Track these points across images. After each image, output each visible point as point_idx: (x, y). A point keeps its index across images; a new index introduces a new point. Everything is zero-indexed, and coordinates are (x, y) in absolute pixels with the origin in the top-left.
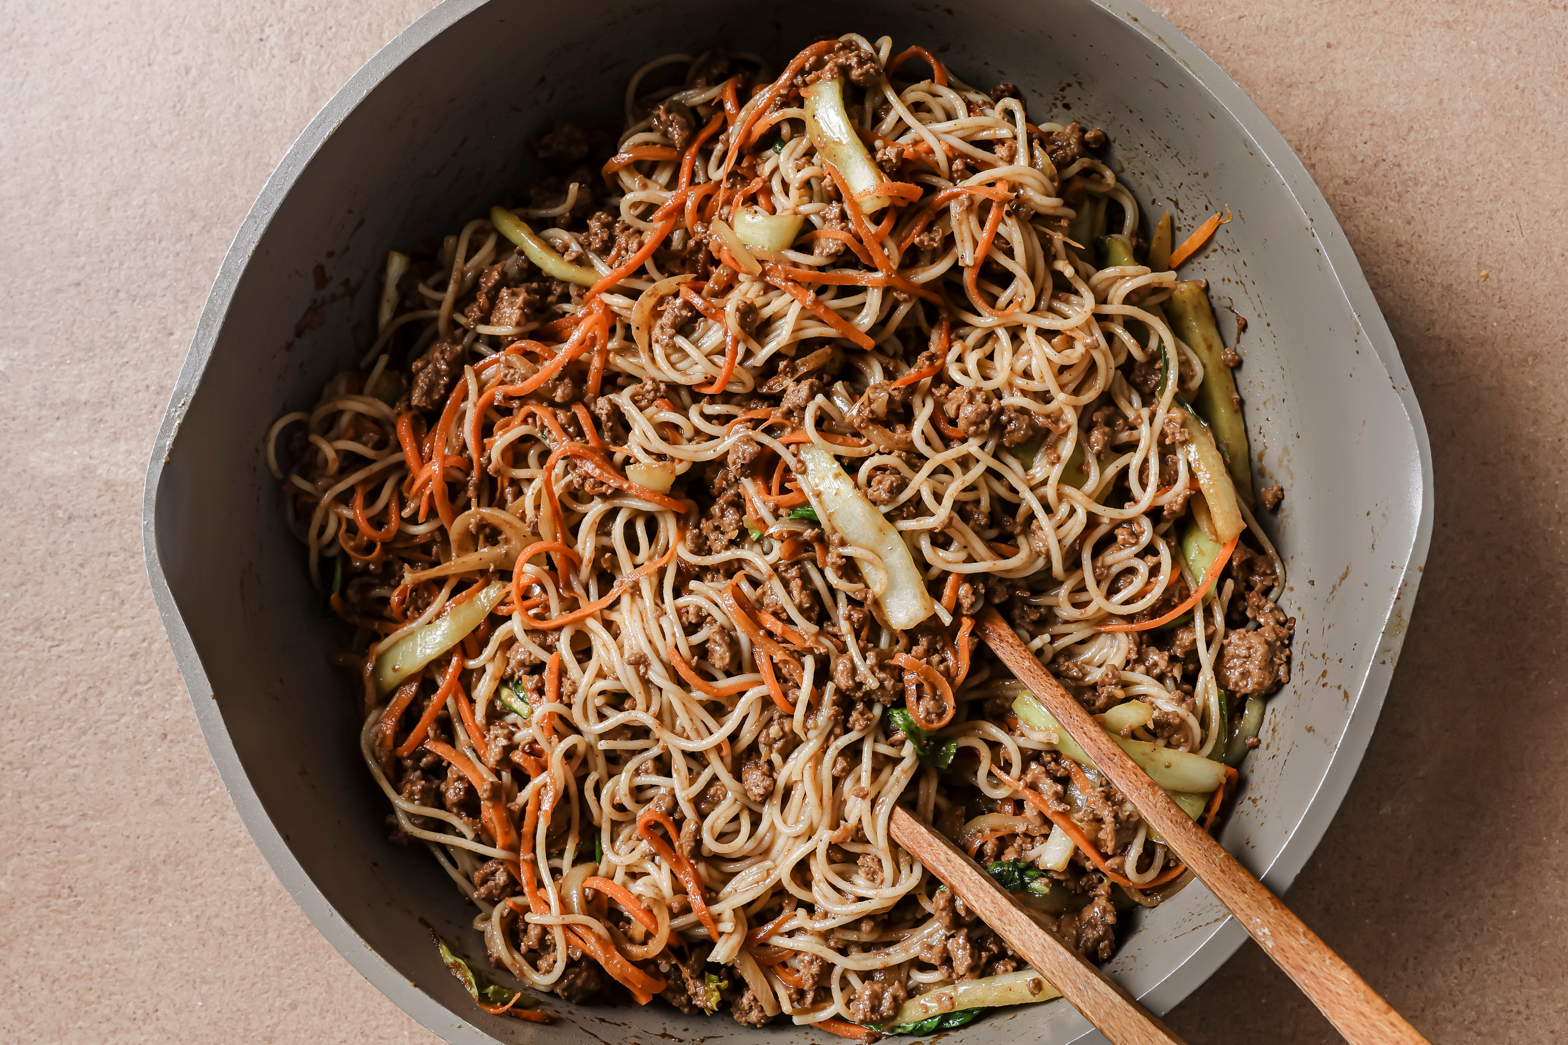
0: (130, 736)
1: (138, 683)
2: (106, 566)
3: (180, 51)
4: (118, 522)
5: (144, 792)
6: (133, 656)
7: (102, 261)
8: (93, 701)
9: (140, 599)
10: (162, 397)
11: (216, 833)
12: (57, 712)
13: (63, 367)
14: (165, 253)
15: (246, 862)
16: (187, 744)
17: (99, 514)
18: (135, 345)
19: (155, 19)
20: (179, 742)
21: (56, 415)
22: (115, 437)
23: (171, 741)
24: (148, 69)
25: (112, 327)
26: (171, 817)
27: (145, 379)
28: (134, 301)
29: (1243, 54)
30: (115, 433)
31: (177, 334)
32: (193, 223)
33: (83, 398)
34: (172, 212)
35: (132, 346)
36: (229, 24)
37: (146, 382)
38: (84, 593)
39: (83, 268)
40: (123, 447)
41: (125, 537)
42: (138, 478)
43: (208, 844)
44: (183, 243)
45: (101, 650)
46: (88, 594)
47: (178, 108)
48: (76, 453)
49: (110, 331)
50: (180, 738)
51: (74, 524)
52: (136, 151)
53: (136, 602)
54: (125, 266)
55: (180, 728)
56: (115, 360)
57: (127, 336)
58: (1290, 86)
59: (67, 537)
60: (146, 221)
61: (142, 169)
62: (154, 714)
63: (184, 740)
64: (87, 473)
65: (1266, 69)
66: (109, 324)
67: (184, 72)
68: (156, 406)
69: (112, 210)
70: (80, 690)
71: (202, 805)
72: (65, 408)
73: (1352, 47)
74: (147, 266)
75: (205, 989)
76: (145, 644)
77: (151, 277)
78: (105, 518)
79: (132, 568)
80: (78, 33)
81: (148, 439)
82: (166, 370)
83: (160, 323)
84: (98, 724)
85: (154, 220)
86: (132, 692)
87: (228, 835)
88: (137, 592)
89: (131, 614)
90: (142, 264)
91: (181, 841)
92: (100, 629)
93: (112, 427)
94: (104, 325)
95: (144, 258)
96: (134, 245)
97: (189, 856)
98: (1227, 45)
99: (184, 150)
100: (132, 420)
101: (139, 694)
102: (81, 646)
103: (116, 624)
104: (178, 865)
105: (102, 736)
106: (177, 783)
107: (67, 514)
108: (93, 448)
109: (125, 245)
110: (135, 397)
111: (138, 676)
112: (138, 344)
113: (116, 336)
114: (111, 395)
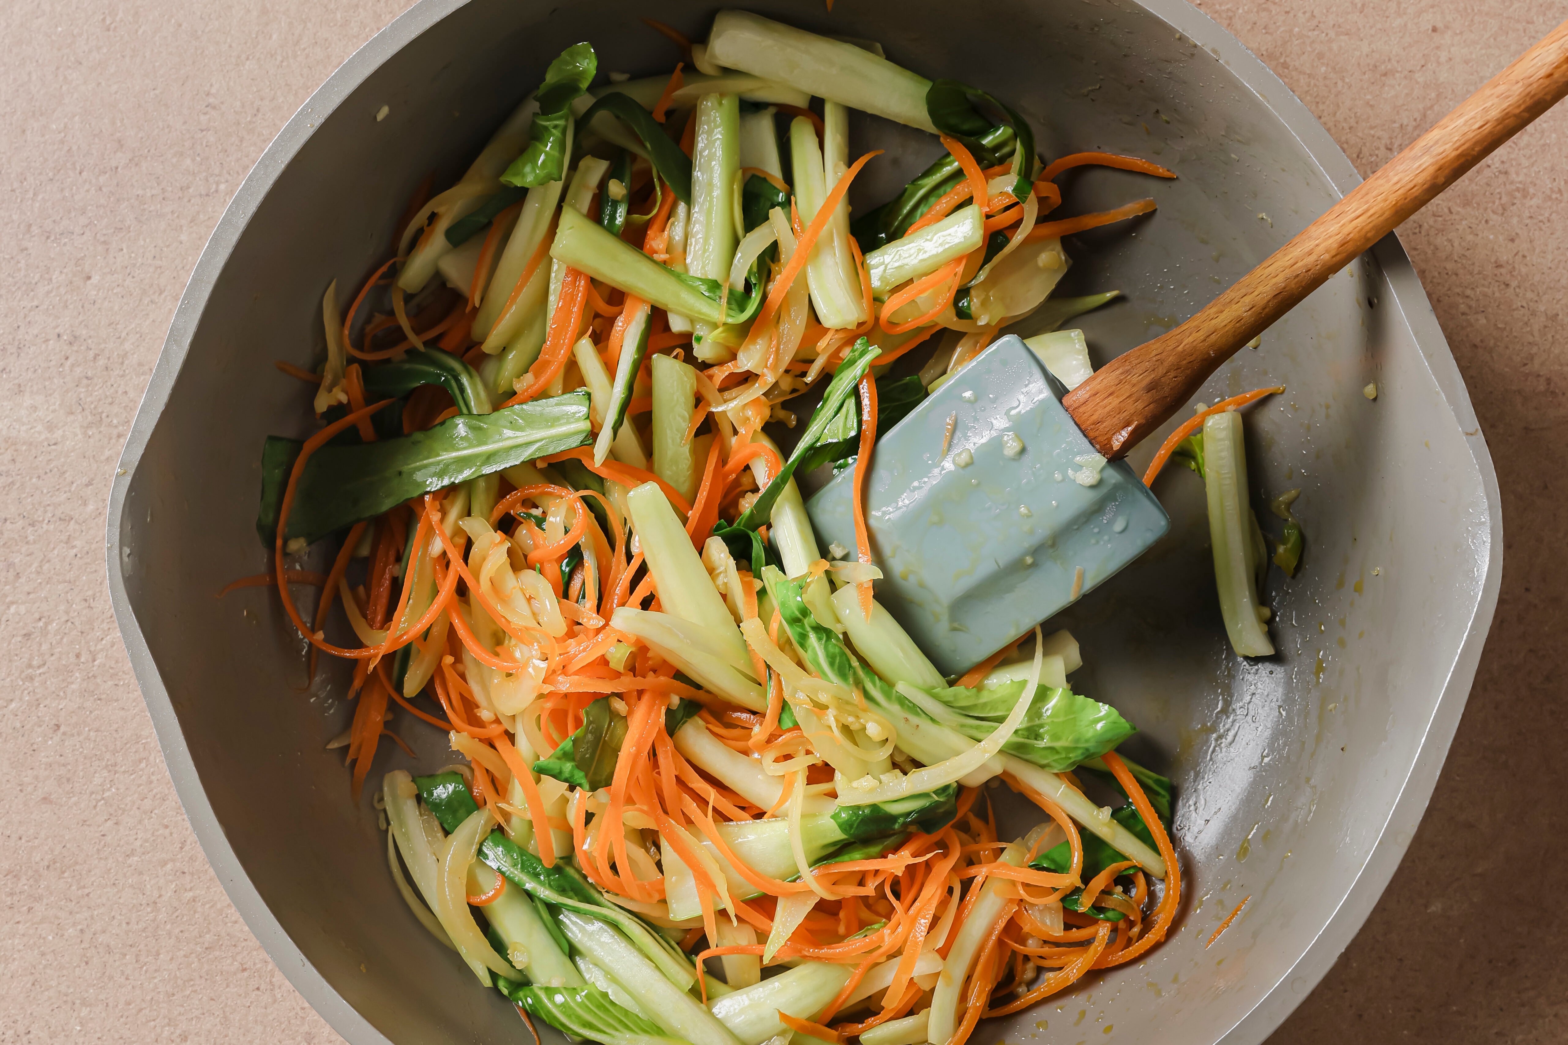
0: (18, 725)
1: (30, 666)
4: (18, 485)
5: (30, 789)
6: (27, 636)
7: (12, 190)
9: (38, 573)
10: (75, 348)
11: (108, 839)
14: (87, 187)
15: (141, 873)
16: (81, 738)
18: (46, 288)
20: (73, 735)
22: (20, 390)
23: (64, 734)
25: (22, 264)
26: (59, 818)
27: (57, 327)
28: (48, 238)
29: (1332, 34)
30: (20, 385)
31: (95, 279)
32: (119, 154)
34: (97, 140)
37: (57, 331)
40: (28, 401)
41: (24, 502)
42: (43, 437)
43: (98, 850)
44: (107, 175)
47: (108, 22)
49: (20, 270)
50: (75, 731)
52: (58, 68)
53: (34, 576)
54: (40, 197)
55: (75, 719)
56: (22, 304)
57: (37, 276)
58: (1385, 75)
60: (66, 148)
61: (64, 88)
62: (47, 702)
63: (79, 734)
65: (1357, 53)
66: (18, 262)
68: (67, 358)
71: (95, 807)
73: (1461, 33)
75: (84, 1012)
76: (41, 624)
77: (69, 212)
79: (31, 538)
81: (55, 394)
82: (81, 318)
83: (76, 265)
85: (75, 148)
86: (23, 676)
87: (122, 843)
88: (35, 565)
89: (26, 589)
90: (58, 195)
91: (68, 846)
93: (12, 378)
94: (12, 262)
95: (62, 190)
96: (51, 174)
97: (76, 863)
98: (1315, 22)
100: (39, 371)
101: (31, 678)
103: (8, 600)
104: (63, 872)
106: (68, 780)
109: (40, 174)
110: (44, 346)
111: (31, 659)
112: (50, 287)
113: (25, 276)
114: (16, 343)
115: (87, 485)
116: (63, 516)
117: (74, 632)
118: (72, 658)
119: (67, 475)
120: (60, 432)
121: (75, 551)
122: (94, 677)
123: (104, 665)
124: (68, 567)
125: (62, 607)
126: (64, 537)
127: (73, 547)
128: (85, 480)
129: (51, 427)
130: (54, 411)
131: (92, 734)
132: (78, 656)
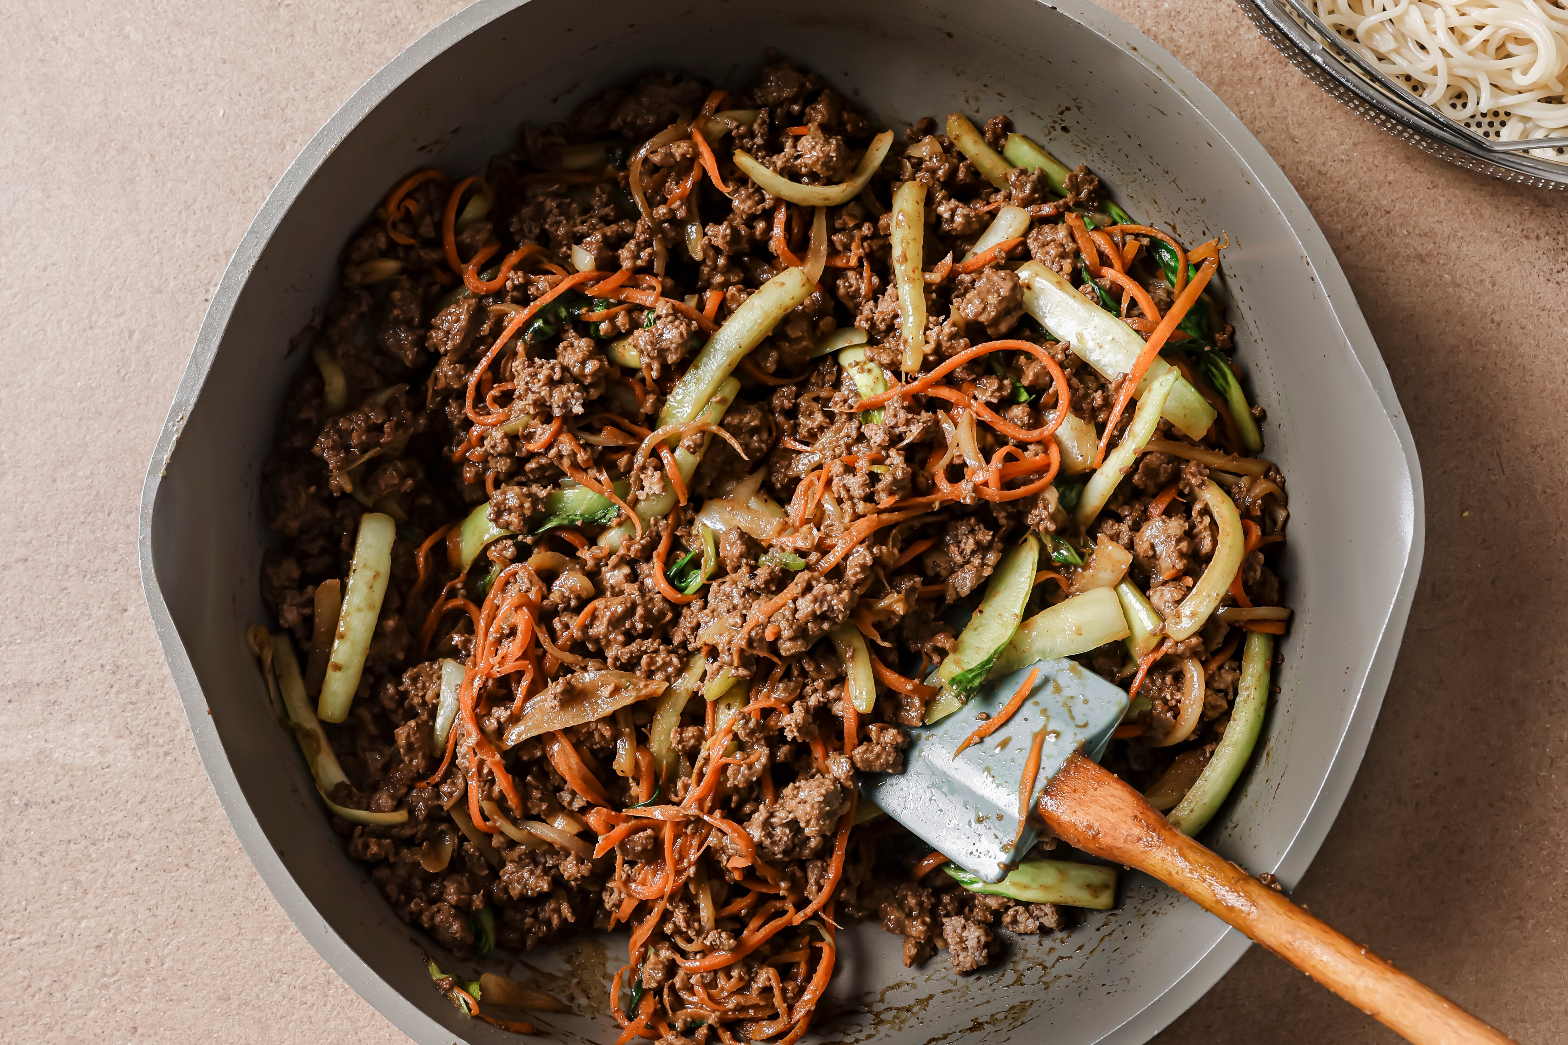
0: (99, 1031)
1: (104, 975)
2: (67, 854)
3: (122, 313)
4: (78, 807)
6: (99, 947)
7: (49, 536)
8: (58, 995)
9: (104, 888)
10: (118, 677)
12: (21, 1007)
13: (13, 647)
14: (116, 526)
16: (158, 1038)
17: (57, 801)
18: (87, 623)
19: (95, 281)
21: (8, 697)
22: (71, 719)
23: (142, 1035)
24: (89, 333)
25: (63, 604)
27: (100, 658)
28: (85, 576)
30: (71, 716)
31: (132, 610)
33: (36, 679)
34: (121, 483)
35: (84, 624)
36: (172, 284)
37: (100, 662)
38: (45, 883)
39: (30, 542)
40: (79, 729)
41: (85, 823)
42: (96, 761)
45: (65, 942)
46: (49, 884)
47: (122, 374)
48: (30, 737)
49: (61, 608)
50: (151, 1032)
51: (31, 811)
52: (80, 420)
53: (100, 891)
54: (74, 540)
55: (150, 1020)
56: (67, 640)
57: (78, 613)
59: (25, 825)
60: (94, 493)
61: (88, 438)
62: (122, 1008)
64: (43, 757)
66: (60, 602)
67: (127, 335)
68: (112, 687)
69: (58, 481)
70: (44, 985)
72: (17, 689)
74: (96, 539)
76: (111, 935)
77: (102, 551)
78: (63, 804)
79: (94, 856)
80: (15, 296)
81: (104, 721)
82: (121, 648)
83: (113, 599)
84: (65, 1019)
85: (102, 492)
86: (99, 985)
88: (100, 881)
89: (94, 903)
90: (91, 537)
92: (63, 920)
93: (66, 709)
94: (54, 602)
95: (94, 531)
96: (82, 518)
99: (130, 418)
100: (87, 701)
101: (106, 986)
102: (44, 938)
103: (79, 914)
105: (68, 1032)
107: (24, 801)
108: (47, 732)
109: (73, 518)
110: (89, 677)
111: (105, 968)
112: (90, 622)
113: (67, 614)
114: (64, 676)
115: (141, 803)
116: (121, 834)
117: (142, 941)
118: (143, 965)
119: (122, 794)
120: (112, 755)
121: (135, 864)
122: (164, 979)
123: (172, 968)
124: (130, 881)
125: (129, 918)
126: (124, 853)
127: (134, 861)
128: (139, 798)
129: (103, 751)
130: (104, 737)
131: (168, 1033)
132: (147, 962)
